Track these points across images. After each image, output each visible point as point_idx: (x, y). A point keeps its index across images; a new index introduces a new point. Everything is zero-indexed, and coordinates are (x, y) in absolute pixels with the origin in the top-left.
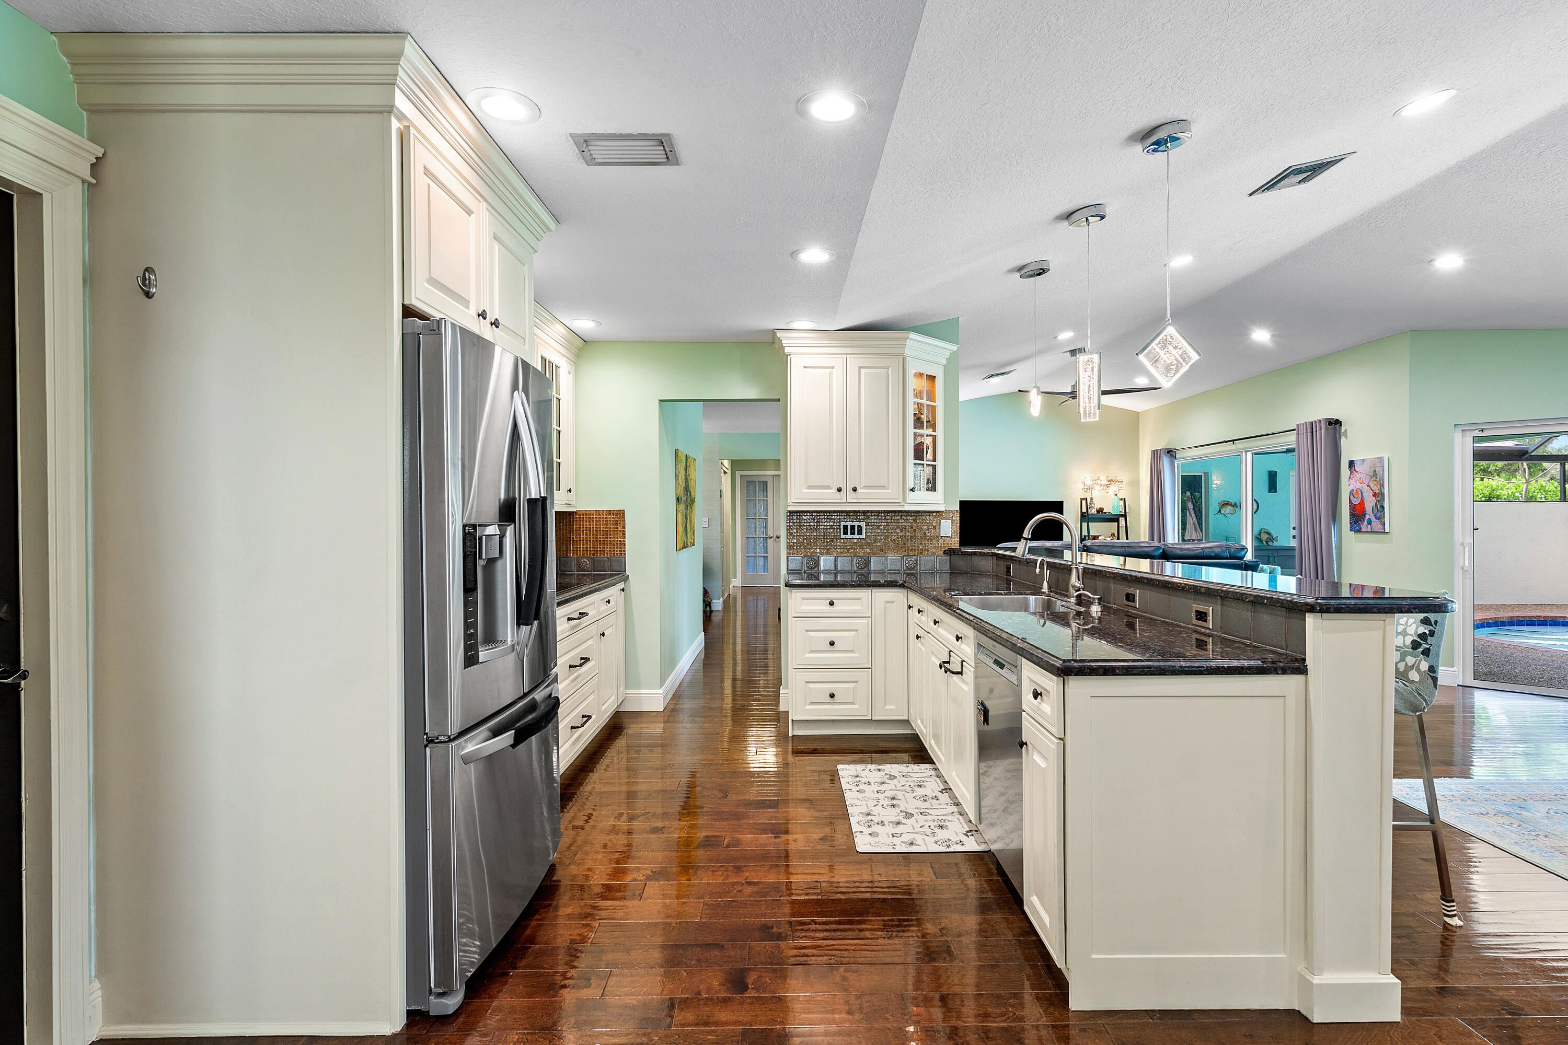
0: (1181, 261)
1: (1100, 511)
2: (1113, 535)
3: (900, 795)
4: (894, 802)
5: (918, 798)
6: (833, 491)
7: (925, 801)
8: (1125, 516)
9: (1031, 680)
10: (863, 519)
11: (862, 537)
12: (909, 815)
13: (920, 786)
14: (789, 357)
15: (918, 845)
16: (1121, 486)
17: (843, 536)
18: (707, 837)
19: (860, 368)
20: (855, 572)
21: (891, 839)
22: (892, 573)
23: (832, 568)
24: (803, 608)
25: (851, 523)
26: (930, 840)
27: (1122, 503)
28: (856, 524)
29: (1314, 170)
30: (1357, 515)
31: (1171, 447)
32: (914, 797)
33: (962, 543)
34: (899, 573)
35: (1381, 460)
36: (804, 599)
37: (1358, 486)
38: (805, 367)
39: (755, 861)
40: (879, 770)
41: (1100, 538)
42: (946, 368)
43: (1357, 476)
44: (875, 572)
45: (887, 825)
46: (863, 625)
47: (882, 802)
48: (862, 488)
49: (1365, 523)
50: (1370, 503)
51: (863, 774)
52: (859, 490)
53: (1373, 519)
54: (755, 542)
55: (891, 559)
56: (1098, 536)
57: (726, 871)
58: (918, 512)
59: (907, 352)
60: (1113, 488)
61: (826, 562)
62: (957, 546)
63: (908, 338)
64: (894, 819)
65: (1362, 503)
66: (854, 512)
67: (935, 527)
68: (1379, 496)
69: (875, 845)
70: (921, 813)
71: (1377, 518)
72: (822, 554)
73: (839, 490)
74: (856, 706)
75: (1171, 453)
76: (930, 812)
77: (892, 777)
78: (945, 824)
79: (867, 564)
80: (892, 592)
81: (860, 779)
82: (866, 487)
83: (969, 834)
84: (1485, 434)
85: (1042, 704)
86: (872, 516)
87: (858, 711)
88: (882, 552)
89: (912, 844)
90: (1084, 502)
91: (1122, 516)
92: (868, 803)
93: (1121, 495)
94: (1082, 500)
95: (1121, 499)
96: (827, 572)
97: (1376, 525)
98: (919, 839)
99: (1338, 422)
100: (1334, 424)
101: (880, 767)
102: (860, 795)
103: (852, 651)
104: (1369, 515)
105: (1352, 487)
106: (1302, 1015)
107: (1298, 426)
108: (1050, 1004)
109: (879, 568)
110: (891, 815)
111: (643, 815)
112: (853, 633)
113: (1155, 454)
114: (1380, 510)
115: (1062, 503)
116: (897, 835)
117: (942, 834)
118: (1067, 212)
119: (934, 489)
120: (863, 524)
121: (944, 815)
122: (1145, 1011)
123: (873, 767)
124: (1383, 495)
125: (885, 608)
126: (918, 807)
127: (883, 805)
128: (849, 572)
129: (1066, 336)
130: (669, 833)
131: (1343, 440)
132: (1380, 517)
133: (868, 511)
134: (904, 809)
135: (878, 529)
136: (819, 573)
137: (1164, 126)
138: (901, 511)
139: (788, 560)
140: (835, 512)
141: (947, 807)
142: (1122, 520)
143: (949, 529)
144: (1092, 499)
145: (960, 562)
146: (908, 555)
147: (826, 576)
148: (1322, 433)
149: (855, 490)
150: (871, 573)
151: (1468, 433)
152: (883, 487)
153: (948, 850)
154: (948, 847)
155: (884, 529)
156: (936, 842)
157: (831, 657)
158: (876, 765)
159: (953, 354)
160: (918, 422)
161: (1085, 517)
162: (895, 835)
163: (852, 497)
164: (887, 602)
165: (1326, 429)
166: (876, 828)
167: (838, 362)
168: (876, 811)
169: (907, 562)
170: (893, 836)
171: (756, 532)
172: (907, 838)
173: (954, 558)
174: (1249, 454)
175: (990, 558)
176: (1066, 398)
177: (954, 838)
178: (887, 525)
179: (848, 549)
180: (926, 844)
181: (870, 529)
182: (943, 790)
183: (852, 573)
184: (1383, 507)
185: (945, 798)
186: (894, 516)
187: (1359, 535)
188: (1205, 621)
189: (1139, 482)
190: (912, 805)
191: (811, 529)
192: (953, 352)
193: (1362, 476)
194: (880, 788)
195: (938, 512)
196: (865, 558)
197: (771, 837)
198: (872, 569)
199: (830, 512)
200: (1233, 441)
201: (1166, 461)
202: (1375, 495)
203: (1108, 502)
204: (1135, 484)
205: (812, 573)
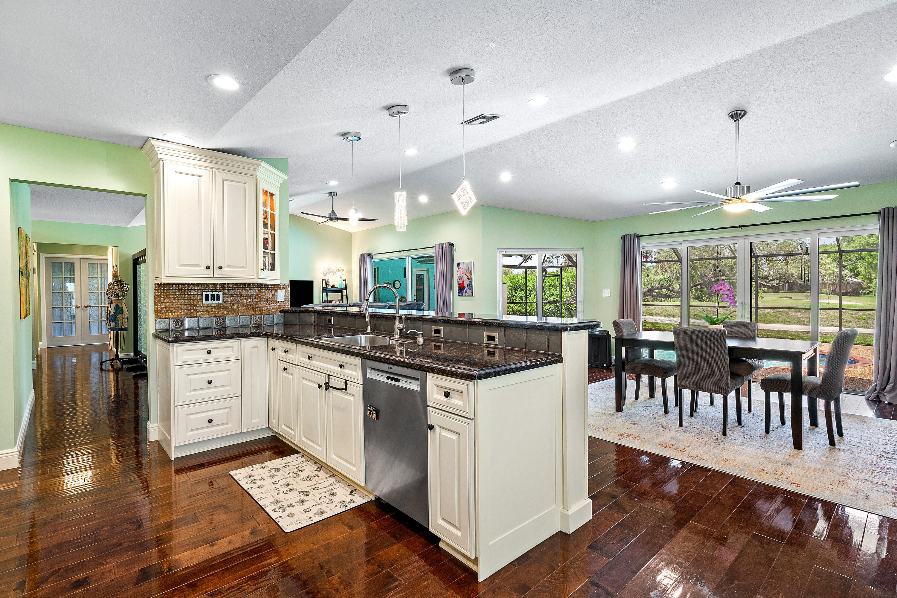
0: (411, 152)
1: (333, 286)
2: (339, 300)
3: (291, 481)
4: (290, 487)
5: (304, 479)
6: (202, 268)
7: (311, 480)
8: (346, 289)
9: (438, 386)
10: (221, 290)
11: (220, 302)
12: (307, 493)
13: (301, 470)
14: (161, 163)
15: (327, 512)
16: (343, 273)
17: (205, 303)
18: (142, 570)
19: (224, 180)
20: (215, 328)
21: (305, 515)
22: (243, 327)
23: (196, 326)
24: (184, 357)
25: (211, 293)
26: (331, 506)
27: (344, 282)
28: (215, 293)
29: (488, 118)
30: (461, 287)
31: (371, 253)
32: (302, 479)
33: (292, 305)
34: (249, 327)
35: (471, 262)
36: (184, 351)
37: (462, 274)
38: (177, 172)
39: (205, 573)
40: (264, 467)
41: (333, 302)
42: (280, 189)
43: (461, 270)
44: (230, 327)
45: (296, 506)
46: (234, 366)
47: (281, 490)
48: (226, 267)
49: (465, 292)
50: (466, 282)
51: (254, 473)
52: (223, 269)
53: (468, 290)
54: (62, 311)
55: (243, 318)
56: (332, 301)
57: (182, 592)
58: (262, 284)
59: (259, 174)
60: (339, 274)
61: (189, 323)
62: (288, 307)
63: (260, 165)
64: (298, 499)
65: (463, 282)
66: (214, 284)
67: (274, 295)
68: (470, 279)
69: (297, 522)
70: (314, 489)
71: (470, 290)
72: (186, 316)
73: (208, 268)
74: (230, 425)
75: (370, 255)
76: (319, 486)
77: (277, 470)
78: (334, 491)
79: (224, 322)
80: (256, 340)
81: (255, 478)
82: (229, 266)
83: (353, 493)
84: (507, 253)
85: (451, 399)
86: (227, 287)
87: (232, 428)
88: (234, 313)
89: (321, 513)
90: (324, 282)
91: (344, 289)
92: (272, 493)
93: (344, 278)
94: (323, 280)
95: (343, 280)
96: (189, 330)
97: (469, 293)
98: (324, 507)
99: (452, 245)
100: (451, 245)
101: (264, 465)
102: (262, 490)
103: (226, 386)
104: (466, 288)
105: (459, 275)
106: (563, 533)
107: (436, 245)
108: (468, 584)
109: (234, 324)
110: (293, 497)
111: (54, 573)
112: (226, 373)
113: (362, 256)
114: (471, 285)
115: (312, 282)
116: (307, 510)
117: (337, 499)
118: (389, 106)
119: (273, 269)
120: (221, 293)
121: (329, 486)
122: (510, 563)
123: (258, 466)
124: (472, 279)
125: (251, 351)
126: (309, 485)
127: (283, 492)
128: (210, 329)
129: (333, 183)
130: (96, 581)
131: (454, 253)
132: (471, 289)
133: (225, 284)
134: (300, 490)
135: (233, 296)
136: (184, 330)
137: (464, 70)
138: (250, 284)
139: (156, 322)
140: (197, 284)
141: (327, 480)
142: (344, 292)
143: (282, 296)
144: (328, 279)
145: (292, 317)
146: (255, 315)
147: (191, 332)
148: (447, 249)
149: (220, 268)
150: (228, 328)
151: (501, 253)
152: (242, 267)
153: (347, 509)
154: (346, 506)
155: (238, 296)
156: (336, 506)
157: (211, 392)
158: (260, 465)
159: (284, 181)
160: (265, 225)
161: (325, 290)
162: (306, 511)
163: (218, 273)
164: (252, 347)
165: (448, 247)
166: (289, 510)
167: (206, 174)
168: (281, 497)
169: (254, 319)
170: (305, 512)
171: (62, 303)
172: (315, 510)
173: (288, 315)
174: (410, 258)
175: (313, 314)
176: (325, 219)
177: (347, 500)
178: (240, 294)
179: (208, 312)
180: (331, 510)
181: (227, 297)
182: (317, 469)
183: (212, 329)
184: (472, 284)
185: (321, 474)
186: (245, 287)
187: (462, 298)
188: (494, 341)
189: (351, 271)
190: (305, 486)
191: (177, 297)
192: (285, 180)
193: (463, 270)
194: (274, 480)
195: (276, 285)
196: (222, 317)
197: (206, 547)
198: (228, 325)
199: (193, 284)
200: (403, 251)
201: (368, 260)
202: (468, 279)
203: (336, 281)
204: (350, 272)
205: (178, 331)
